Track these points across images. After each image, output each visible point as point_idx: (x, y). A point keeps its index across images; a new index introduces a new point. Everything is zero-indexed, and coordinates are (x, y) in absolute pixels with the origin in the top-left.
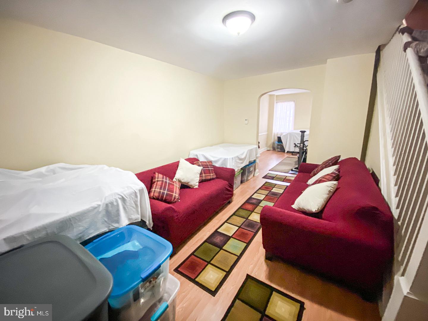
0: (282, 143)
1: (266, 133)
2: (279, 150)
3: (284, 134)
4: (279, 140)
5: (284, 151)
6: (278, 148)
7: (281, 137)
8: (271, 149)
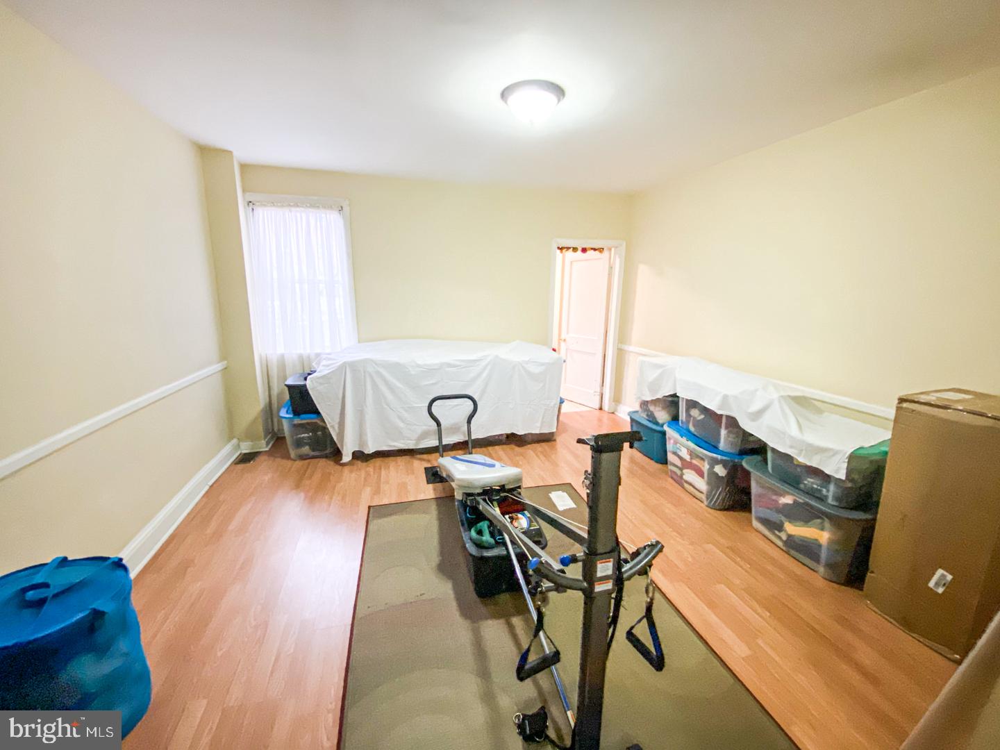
0: (317, 412)
1: (218, 367)
2: (306, 450)
3: (322, 371)
4: (301, 400)
5: (337, 454)
6: (299, 444)
7: (309, 383)
8: (263, 446)
